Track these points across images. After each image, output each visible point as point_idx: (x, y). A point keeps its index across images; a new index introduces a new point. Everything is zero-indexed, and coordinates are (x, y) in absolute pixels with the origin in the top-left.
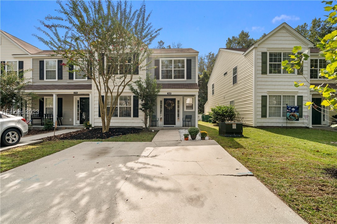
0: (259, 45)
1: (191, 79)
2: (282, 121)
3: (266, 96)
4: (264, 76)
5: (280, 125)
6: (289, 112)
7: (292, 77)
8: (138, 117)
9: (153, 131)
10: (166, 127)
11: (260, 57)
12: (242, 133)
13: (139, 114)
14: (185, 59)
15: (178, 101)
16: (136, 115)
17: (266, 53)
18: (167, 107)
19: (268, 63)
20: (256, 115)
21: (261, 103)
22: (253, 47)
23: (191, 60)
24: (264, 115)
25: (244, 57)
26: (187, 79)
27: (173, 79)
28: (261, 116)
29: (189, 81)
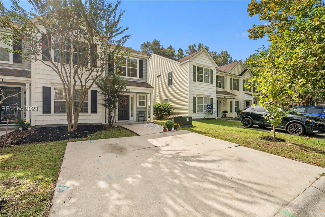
0: (192, 60)
1: (143, 78)
2: (203, 115)
3: (196, 97)
4: (195, 82)
5: (203, 118)
6: (208, 109)
7: (208, 85)
8: (96, 113)
9: (116, 126)
10: (126, 123)
11: (192, 69)
12: (191, 124)
13: (97, 110)
14: (138, 60)
15: (132, 98)
16: (94, 110)
17: (196, 66)
18: (122, 103)
19: (197, 74)
20: (190, 111)
21: (193, 102)
22: (189, 60)
23: (143, 61)
24: (194, 111)
25: (179, 66)
26: (139, 78)
27: (127, 77)
28: (193, 111)
29: (142, 80)
